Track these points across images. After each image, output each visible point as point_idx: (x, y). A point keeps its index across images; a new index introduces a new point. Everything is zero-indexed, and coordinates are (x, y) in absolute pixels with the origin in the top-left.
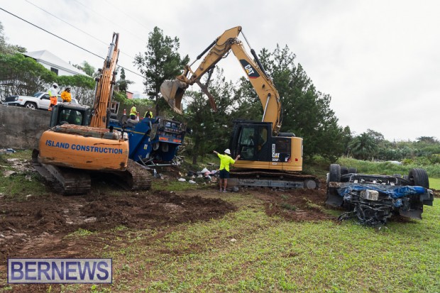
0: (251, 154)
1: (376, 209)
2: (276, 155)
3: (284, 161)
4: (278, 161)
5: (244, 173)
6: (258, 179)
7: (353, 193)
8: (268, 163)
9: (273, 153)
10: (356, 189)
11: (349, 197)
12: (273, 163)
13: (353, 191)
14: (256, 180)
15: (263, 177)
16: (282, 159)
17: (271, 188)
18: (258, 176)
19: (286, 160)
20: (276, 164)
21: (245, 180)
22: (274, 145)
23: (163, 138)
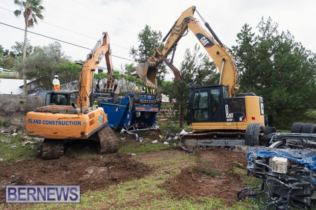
0: (206, 116)
1: (290, 185)
2: (229, 115)
3: (238, 121)
4: (232, 121)
5: (202, 134)
6: (215, 139)
7: (257, 161)
8: (222, 123)
9: (227, 114)
10: (262, 156)
11: (252, 166)
12: (228, 123)
13: (259, 158)
14: (213, 140)
15: (220, 137)
16: (236, 119)
17: (229, 147)
18: (215, 137)
19: (241, 119)
20: (230, 123)
21: (202, 141)
22: (227, 106)
23: (139, 108)
